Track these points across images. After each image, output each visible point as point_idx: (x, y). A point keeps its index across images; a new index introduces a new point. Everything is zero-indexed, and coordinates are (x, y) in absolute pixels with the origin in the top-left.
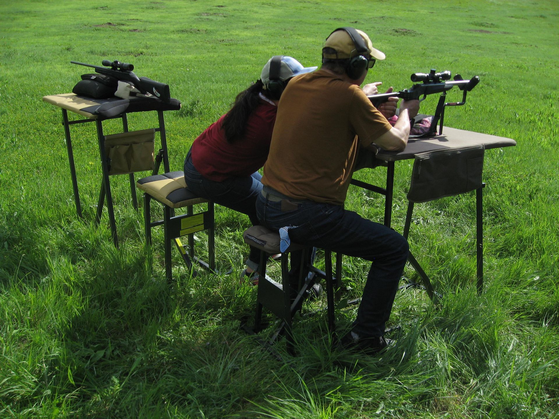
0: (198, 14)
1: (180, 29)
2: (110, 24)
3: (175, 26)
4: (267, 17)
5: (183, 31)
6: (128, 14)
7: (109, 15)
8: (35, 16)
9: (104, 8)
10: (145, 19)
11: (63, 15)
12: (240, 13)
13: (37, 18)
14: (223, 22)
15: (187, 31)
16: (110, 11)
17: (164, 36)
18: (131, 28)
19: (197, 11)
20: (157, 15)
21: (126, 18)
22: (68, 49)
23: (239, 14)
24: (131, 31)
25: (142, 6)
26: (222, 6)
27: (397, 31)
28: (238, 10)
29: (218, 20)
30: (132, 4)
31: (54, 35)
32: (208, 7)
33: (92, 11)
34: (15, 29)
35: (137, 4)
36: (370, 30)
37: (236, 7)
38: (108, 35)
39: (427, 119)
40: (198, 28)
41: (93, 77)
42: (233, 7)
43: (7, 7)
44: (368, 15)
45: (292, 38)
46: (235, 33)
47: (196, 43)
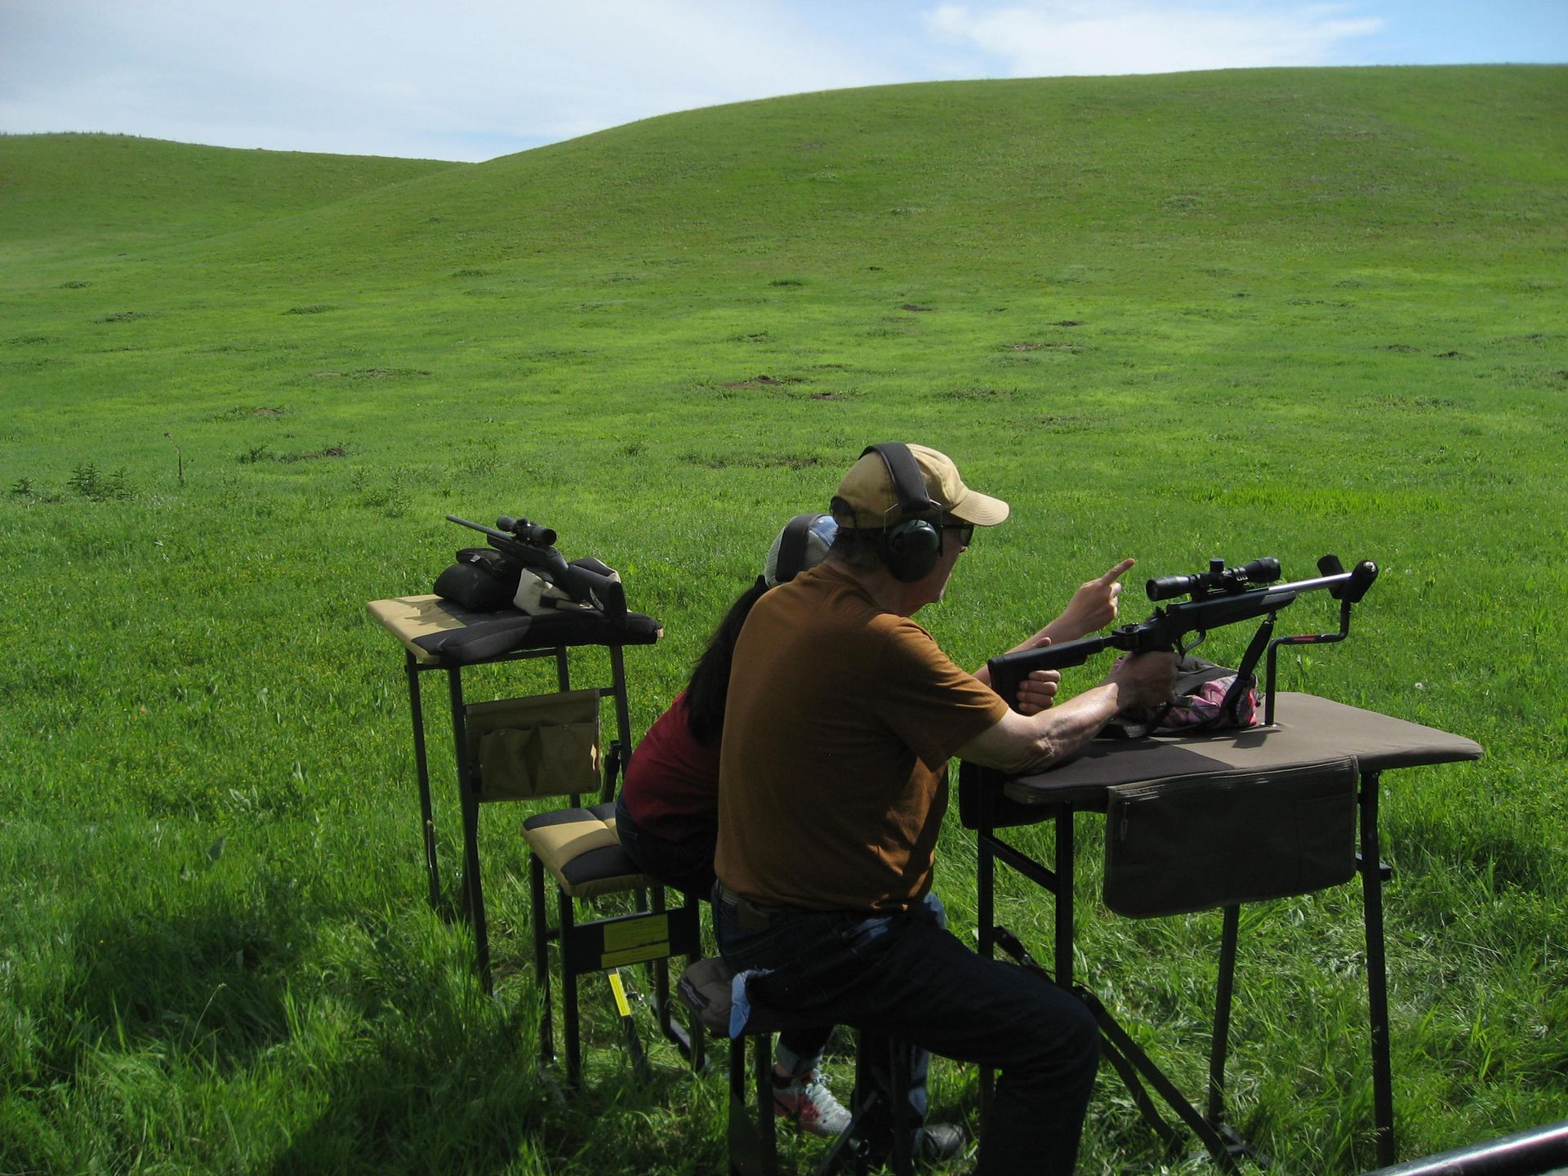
0: (1001, 348)
1: (945, 389)
2: (765, 379)
3: (934, 383)
4: (1192, 350)
5: (950, 395)
6: (818, 351)
7: (769, 355)
8: (582, 363)
9: (758, 338)
10: (858, 365)
11: (652, 359)
12: (1119, 340)
13: (586, 367)
14: (1069, 366)
15: (960, 396)
16: (773, 346)
17: (897, 410)
18: (819, 389)
19: (1004, 339)
20: (894, 354)
21: (811, 363)
22: (632, 451)
23: (1116, 343)
24: (814, 397)
25: (857, 329)
26: (1072, 324)
28: (1114, 333)
29: (1055, 362)
30: (833, 325)
31: (614, 413)
32: (1034, 327)
33: (725, 345)
34: (526, 399)
35: (847, 323)
36: (1490, 376)
37: (1111, 324)
38: (752, 410)
39: (1217, 683)
40: (994, 387)
41: (477, 558)
42: (1103, 325)
43: (519, 343)
44: (1492, 333)
45: (1251, 407)
46: (1093, 399)
47: (977, 429)
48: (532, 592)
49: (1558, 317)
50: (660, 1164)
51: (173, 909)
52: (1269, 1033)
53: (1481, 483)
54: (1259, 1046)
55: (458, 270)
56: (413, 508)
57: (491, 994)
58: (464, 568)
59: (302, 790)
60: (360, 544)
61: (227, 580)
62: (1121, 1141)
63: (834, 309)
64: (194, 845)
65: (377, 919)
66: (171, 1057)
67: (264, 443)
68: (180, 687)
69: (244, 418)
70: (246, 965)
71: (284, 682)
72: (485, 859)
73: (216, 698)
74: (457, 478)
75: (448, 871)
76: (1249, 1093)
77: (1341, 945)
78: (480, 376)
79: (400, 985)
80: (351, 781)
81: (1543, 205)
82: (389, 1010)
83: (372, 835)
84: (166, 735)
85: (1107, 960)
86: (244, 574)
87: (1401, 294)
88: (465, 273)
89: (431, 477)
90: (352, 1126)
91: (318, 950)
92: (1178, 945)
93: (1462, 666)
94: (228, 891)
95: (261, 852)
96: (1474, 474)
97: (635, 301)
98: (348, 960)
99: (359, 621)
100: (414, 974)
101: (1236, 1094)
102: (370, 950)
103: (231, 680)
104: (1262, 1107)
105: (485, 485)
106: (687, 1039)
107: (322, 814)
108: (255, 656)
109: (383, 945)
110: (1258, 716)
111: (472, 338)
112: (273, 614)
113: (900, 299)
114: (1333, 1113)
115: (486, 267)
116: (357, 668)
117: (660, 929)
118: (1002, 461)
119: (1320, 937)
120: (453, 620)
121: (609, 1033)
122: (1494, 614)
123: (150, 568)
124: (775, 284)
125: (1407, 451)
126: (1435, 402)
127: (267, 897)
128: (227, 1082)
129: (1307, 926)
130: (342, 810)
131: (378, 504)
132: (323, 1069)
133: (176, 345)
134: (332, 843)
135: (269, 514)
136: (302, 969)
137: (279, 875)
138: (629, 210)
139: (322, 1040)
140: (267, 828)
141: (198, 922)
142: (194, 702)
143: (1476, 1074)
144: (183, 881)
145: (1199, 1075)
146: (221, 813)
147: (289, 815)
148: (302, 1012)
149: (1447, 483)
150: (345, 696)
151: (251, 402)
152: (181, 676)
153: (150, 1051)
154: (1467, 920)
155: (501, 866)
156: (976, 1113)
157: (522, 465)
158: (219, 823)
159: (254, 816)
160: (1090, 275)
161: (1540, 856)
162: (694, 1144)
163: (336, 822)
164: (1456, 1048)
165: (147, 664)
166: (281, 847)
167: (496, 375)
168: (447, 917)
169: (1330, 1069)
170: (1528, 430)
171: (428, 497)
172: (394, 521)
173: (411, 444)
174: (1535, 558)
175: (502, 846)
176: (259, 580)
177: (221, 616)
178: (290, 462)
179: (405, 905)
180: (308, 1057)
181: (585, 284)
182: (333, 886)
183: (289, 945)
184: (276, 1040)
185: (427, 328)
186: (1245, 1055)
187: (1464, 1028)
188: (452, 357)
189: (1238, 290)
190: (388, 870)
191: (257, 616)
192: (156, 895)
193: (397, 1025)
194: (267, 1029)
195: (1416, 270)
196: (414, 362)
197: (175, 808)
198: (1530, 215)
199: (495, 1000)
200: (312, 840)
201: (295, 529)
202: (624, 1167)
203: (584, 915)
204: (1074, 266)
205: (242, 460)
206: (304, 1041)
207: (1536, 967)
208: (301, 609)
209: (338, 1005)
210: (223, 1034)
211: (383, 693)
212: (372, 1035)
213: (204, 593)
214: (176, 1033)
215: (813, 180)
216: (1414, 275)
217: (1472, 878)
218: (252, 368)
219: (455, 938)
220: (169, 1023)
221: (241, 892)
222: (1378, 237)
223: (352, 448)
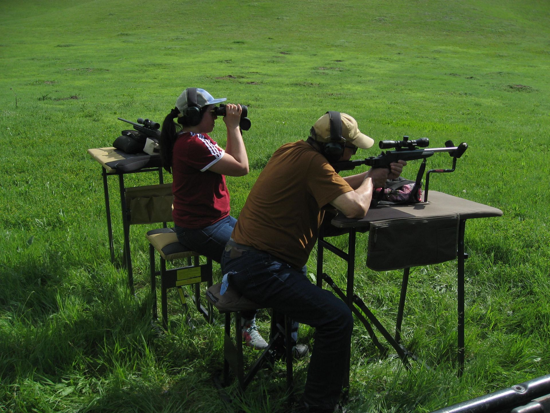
0: (315, 68)
1: (295, 82)
2: (230, 76)
3: (291, 80)
4: (382, 72)
5: (296, 84)
6: (250, 67)
7: (232, 68)
8: (165, 68)
9: (229, 62)
10: (263, 72)
11: (190, 68)
12: (356, 67)
13: (166, 70)
14: (338, 76)
15: (300, 85)
16: (233, 65)
17: (278, 89)
18: (250, 80)
19: (316, 65)
20: (277, 69)
21: (247, 71)
23: (355, 69)
24: (248, 83)
25: (263, 60)
26: (340, 61)
27: (511, 87)
28: (354, 65)
29: (334, 74)
30: (255, 58)
31: (176, 86)
32: (326, 61)
33: (216, 64)
34: (144, 80)
35: (260, 57)
36: (484, 86)
37: (354, 62)
38: (226, 87)
39: (408, 186)
40: (312, 82)
41: (129, 133)
42: (351, 62)
43: (142, 60)
44: (486, 71)
45: (402, 93)
46: (347, 88)
47: (306, 96)
48: (150, 147)
49: (508, 66)
50: (198, 358)
51: (14, 263)
52: (416, 313)
53: (482, 122)
54: (412, 317)
55: (119, 33)
56: (103, 118)
57: (134, 295)
58: (124, 137)
59: (62, 219)
60: (83, 131)
61: (34, 142)
62: (364, 350)
63: (256, 52)
64: (22, 239)
65: (91, 267)
66: (13, 318)
67: (48, 94)
68: (16, 181)
69: (40, 84)
70: (42, 284)
71: (56, 180)
72: (132, 246)
73: (30, 185)
74: (119, 108)
75: (117, 249)
76: (409, 334)
77: (440, 282)
78: (127, 72)
79: (100, 292)
80: (81, 216)
81: (505, 27)
82: (96, 301)
83: (89, 236)
84: (11, 198)
85: (358, 286)
86: (40, 141)
87: (455, 56)
88: (122, 35)
89: (109, 107)
90: (83, 344)
91: (69, 278)
92: (383, 280)
93: (478, 185)
94: (35, 256)
95: (47, 242)
96: (480, 119)
97: (184, 47)
98: (80, 282)
99: (83, 158)
100: (105, 287)
101: (405, 334)
102: (88, 278)
103: (35, 179)
104: (414, 339)
105: (129, 111)
106: (206, 312)
107: (70, 228)
108: (45, 170)
109: (93, 277)
110: (422, 199)
111: (125, 58)
112: (51, 155)
113: (279, 50)
114: (440, 341)
115: (130, 32)
116: (83, 175)
117: (198, 272)
118: (315, 108)
119: (432, 279)
120: (121, 156)
121: (177, 310)
122: (488, 167)
123: (5, 138)
124: (235, 42)
125: (456, 110)
126: (466, 94)
127: (50, 258)
128: (35, 327)
129: (428, 275)
130: (78, 227)
131: (90, 116)
132: (72, 324)
133: (14, 57)
134: (74, 239)
135: (50, 119)
136: (63, 285)
137: (54, 250)
138: (182, 14)
139: (71, 312)
140: (49, 233)
141: (24, 268)
142: (22, 186)
143: (489, 328)
144: (17, 252)
145: (391, 327)
146: (32, 227)
147: (58, 228)
148: (63, 301)
149: (470, 122)
150: (78, 185)
151: (43, 79)
152: (17, 177)
153: (5, 316)
154: (484, 273)
155: (137, 248)
156: (313, 340)
157: (143, 104)
158: (31, 231)
159: (44, 228)
160: (346, 44)
161: (509, 252)
162: (211, 351)
163: (75, 231)
164: (481, 319)
165: (4, 173)
166: (55, 240)
167: (134, 71)
168: (117, 267)
169: (438, 326)
170: (497, 105)
171: (109, 114)
172: (96, 123)
173: (102, 95)
174: (501, 149)
175: (137, 241)
176: (46, 143)
177: (32, 156)
178: (57, 100)
179: (102, 262)
180: (65, 318)
181: (166, 40)
182: (74, 255)
183: (58, 276)
184: (54, 312)
185: (108, 54)
186: (407, 320)
187: (484, 312)
188: (117, 65)
189: (399, 52)
190: (95, 249)
191: (45, 156)
192: (7, 258)
193: (99, 306)
194: (50, 308)
195: (460, 48)
196: (103, 66)
197: (14, 225)
198: (500, 30)
199: (136, 297)
200: (66, 238)
201: (59, 125)
202: (184, 360)
203: (170, 266)
204: (341, 41)
205: (40, 99)
206: (64, 312)
207: (508, 291)
208: (62, 153)
209: (77, 299)
210: (33, 309)
211: (93, 184)
212: (90, 310)
213: (25, 147)
214: (15, 309)
215: (249, 5)
216: (460, 49)
217: (486, 259)
218: (43, 66)
219: (122, 274)
220: (13, 305)
221: (40, 257)
222: (447, 35)
223: (80, 96)
